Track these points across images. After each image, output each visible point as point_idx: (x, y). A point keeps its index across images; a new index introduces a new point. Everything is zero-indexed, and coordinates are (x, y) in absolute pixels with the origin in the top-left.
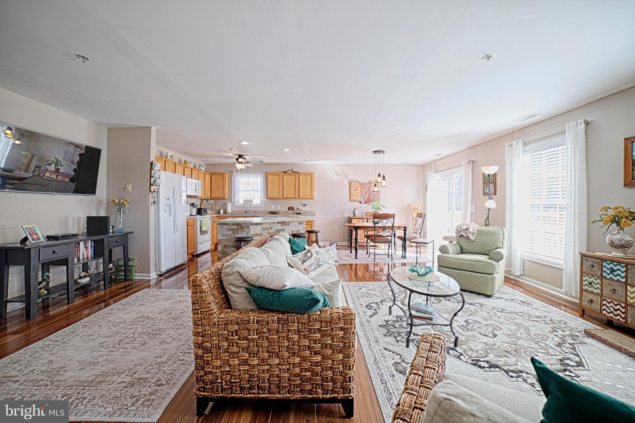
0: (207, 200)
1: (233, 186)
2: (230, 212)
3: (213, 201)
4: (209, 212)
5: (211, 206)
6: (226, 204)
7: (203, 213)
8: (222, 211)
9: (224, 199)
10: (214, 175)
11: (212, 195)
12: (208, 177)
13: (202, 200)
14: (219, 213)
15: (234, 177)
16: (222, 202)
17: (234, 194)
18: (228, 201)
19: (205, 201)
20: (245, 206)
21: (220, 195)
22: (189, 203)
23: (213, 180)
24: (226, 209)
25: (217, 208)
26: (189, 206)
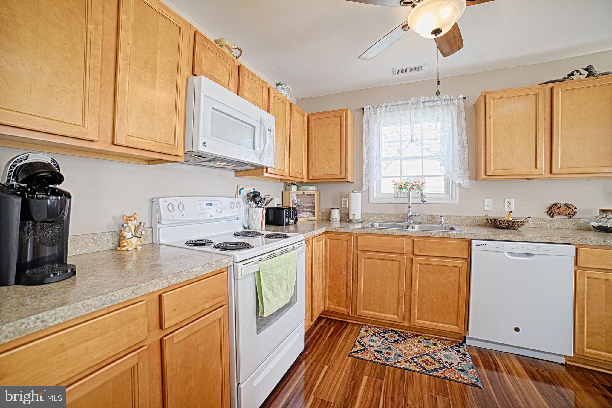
0: (299, 184)
1: (365, 147)
2: (358, 217)
3: (315, 188)
4: (303, 216)
5: (310, 199)
6: (348, 196)
7: (286, 220)
8: (336, 215)
9: (344, 181)
10: (316, 117)
11: (312, 172)
12: (300, 123)
13: (288, 183)
14: (329, 219)
15: (368, 123)
16: (337, 189)
17: (368, 168)
18: (353, 187)
19: (294, 188)
20: (400, 201)
21: (333, 171)
22: (244, 192)
23: (312, 131)
24: (348, 209)
25: (326, 206)
26: (241, 200)
